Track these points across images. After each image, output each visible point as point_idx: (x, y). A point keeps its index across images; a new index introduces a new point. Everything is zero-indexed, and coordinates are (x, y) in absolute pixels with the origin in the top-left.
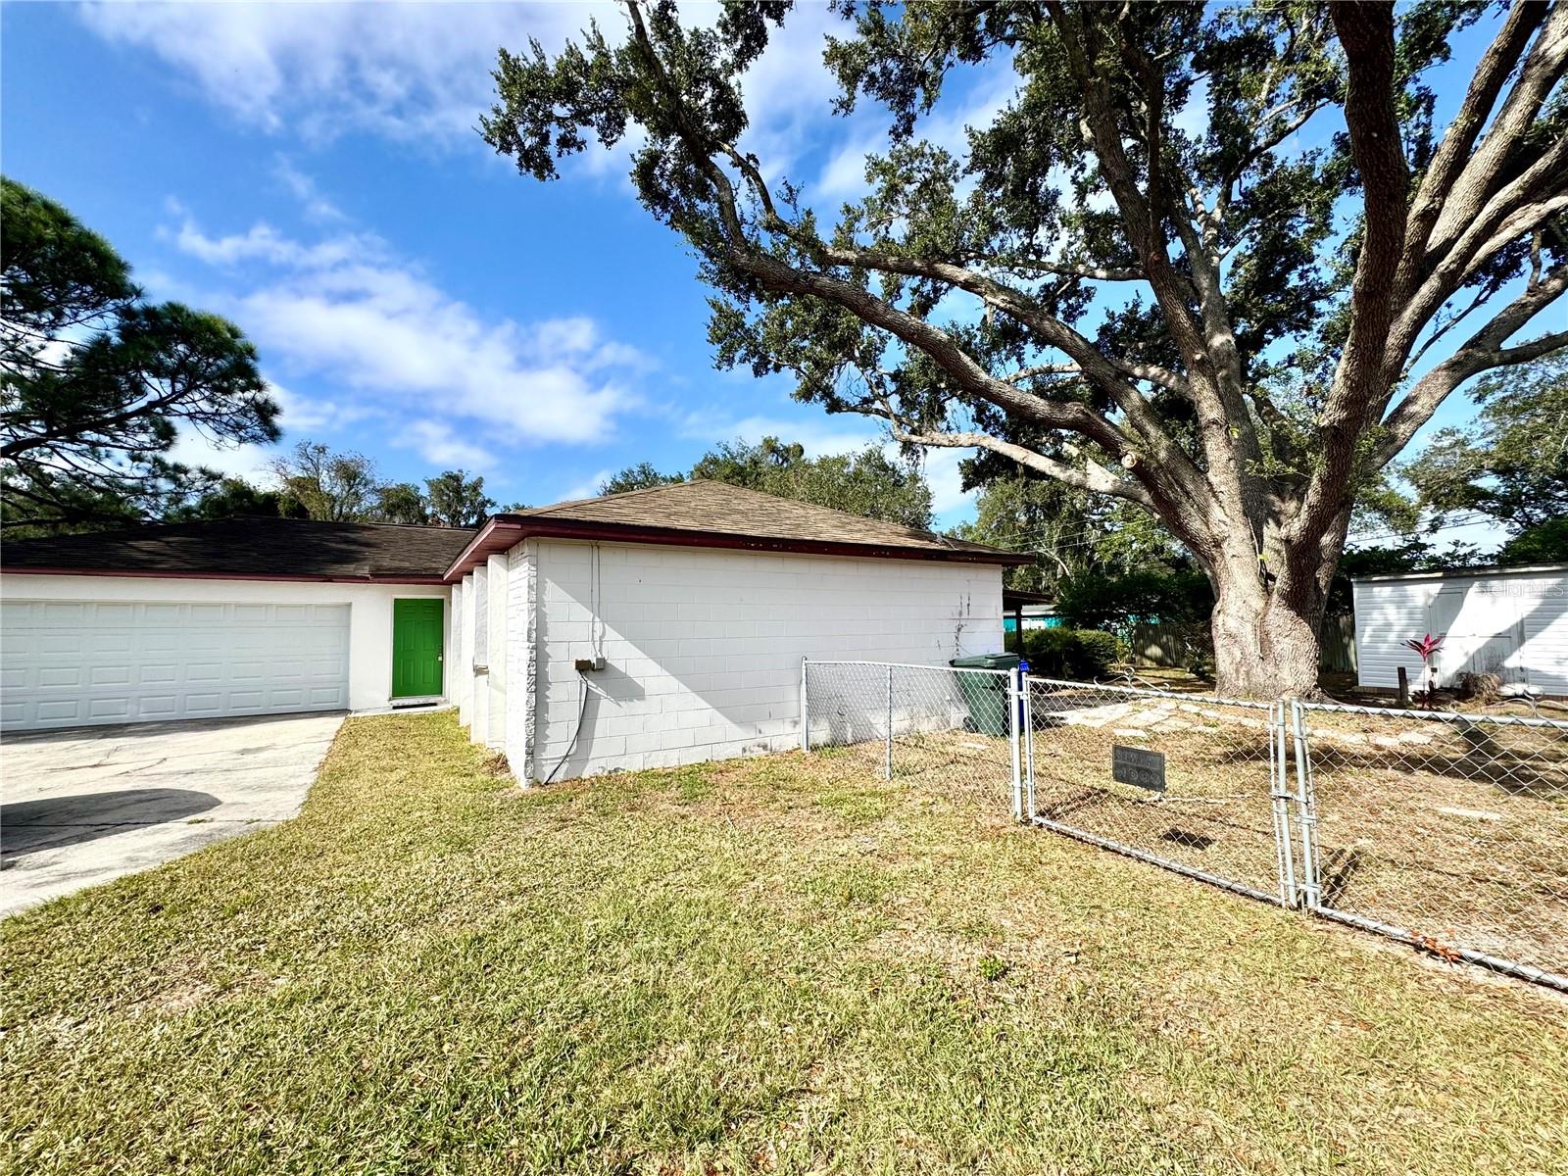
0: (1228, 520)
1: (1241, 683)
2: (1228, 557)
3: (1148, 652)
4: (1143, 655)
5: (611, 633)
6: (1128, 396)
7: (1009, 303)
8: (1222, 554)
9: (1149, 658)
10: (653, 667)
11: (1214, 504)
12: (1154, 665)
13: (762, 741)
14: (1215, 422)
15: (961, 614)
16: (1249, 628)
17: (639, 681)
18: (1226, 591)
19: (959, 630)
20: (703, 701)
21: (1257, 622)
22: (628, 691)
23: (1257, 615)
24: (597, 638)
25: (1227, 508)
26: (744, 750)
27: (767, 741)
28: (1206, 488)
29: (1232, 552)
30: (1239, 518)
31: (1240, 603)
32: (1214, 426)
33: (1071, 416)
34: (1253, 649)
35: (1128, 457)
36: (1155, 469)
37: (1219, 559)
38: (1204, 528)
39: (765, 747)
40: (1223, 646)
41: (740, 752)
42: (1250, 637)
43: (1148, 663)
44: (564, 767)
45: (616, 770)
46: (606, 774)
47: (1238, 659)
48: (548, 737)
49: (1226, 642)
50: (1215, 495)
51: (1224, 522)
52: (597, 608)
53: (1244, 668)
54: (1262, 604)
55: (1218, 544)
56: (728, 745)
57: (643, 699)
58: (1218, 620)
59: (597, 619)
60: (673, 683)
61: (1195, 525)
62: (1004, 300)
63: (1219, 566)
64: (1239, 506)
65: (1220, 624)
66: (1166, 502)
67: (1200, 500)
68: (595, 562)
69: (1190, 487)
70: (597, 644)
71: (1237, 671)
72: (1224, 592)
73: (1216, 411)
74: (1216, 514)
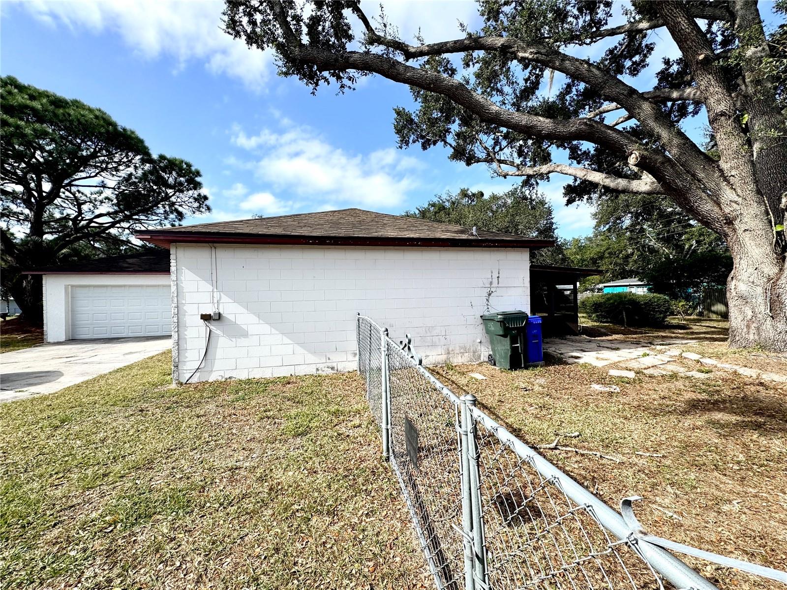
0: (740, 200)
1: (751, 337)
2: (740, 232)
3: (714, 308)
4: (710, 311)
5: (225, 299)
6: (640, 108)
7: (536, 53)
8: (734, 230)
9: (714, 312)
10: (253, 319)
11: (726, 187)
12: (719, 318)
13: (330, 365)
14: (723, 114)
15: (491, 283)
16: (759, 290)
17: (245, 327)
18: (738, 260)
19: (490, 295)
20: (288, 340)
21: (769, 286)
22: (238, 333)
23: (769, 280)
24: (215, 301)
25: (739, 191)
26: (317, 370)
27: (335, 365)
28: (717, 174)
29: (743, 227)
30: (751, 196)
31: (751, 270)
32: (723, 118)
33: (573, 129)
34: (763, 309)
35: (633, 156)
36: (663, 163)
37: (731, 233)
38: (716, 209)
39: (333, 368)
40: (735, 306)
41: (315, 370)
42: (760, 300)
43: (714, 317)
44: (197, 374)
45: (230, 378)
46: (224, 380)
47: (749, 317)
48: (187, 357)
49: (737, 303)
50: (726, 179)
51: (736, 202)
52: (215, 283)
53: (755, 325)
54: (776, 270)
55: (730, 222)
56: (306, 366)
57: (248, 337)
58: (732, 285)
59: (215, 290)
60: (266, 328)
61: (707, 207)
62: (531, 53)
63: (731, 241)
64: (752, 186)
65: (733, 287)
66: (675, 190)
67: (712, 185)
68: (214, 256)
69: (701, 175)
70: (216, 305)
71: (748, 327)
72: (736, 261)
73: (723, 104)
74: (727, 195)
